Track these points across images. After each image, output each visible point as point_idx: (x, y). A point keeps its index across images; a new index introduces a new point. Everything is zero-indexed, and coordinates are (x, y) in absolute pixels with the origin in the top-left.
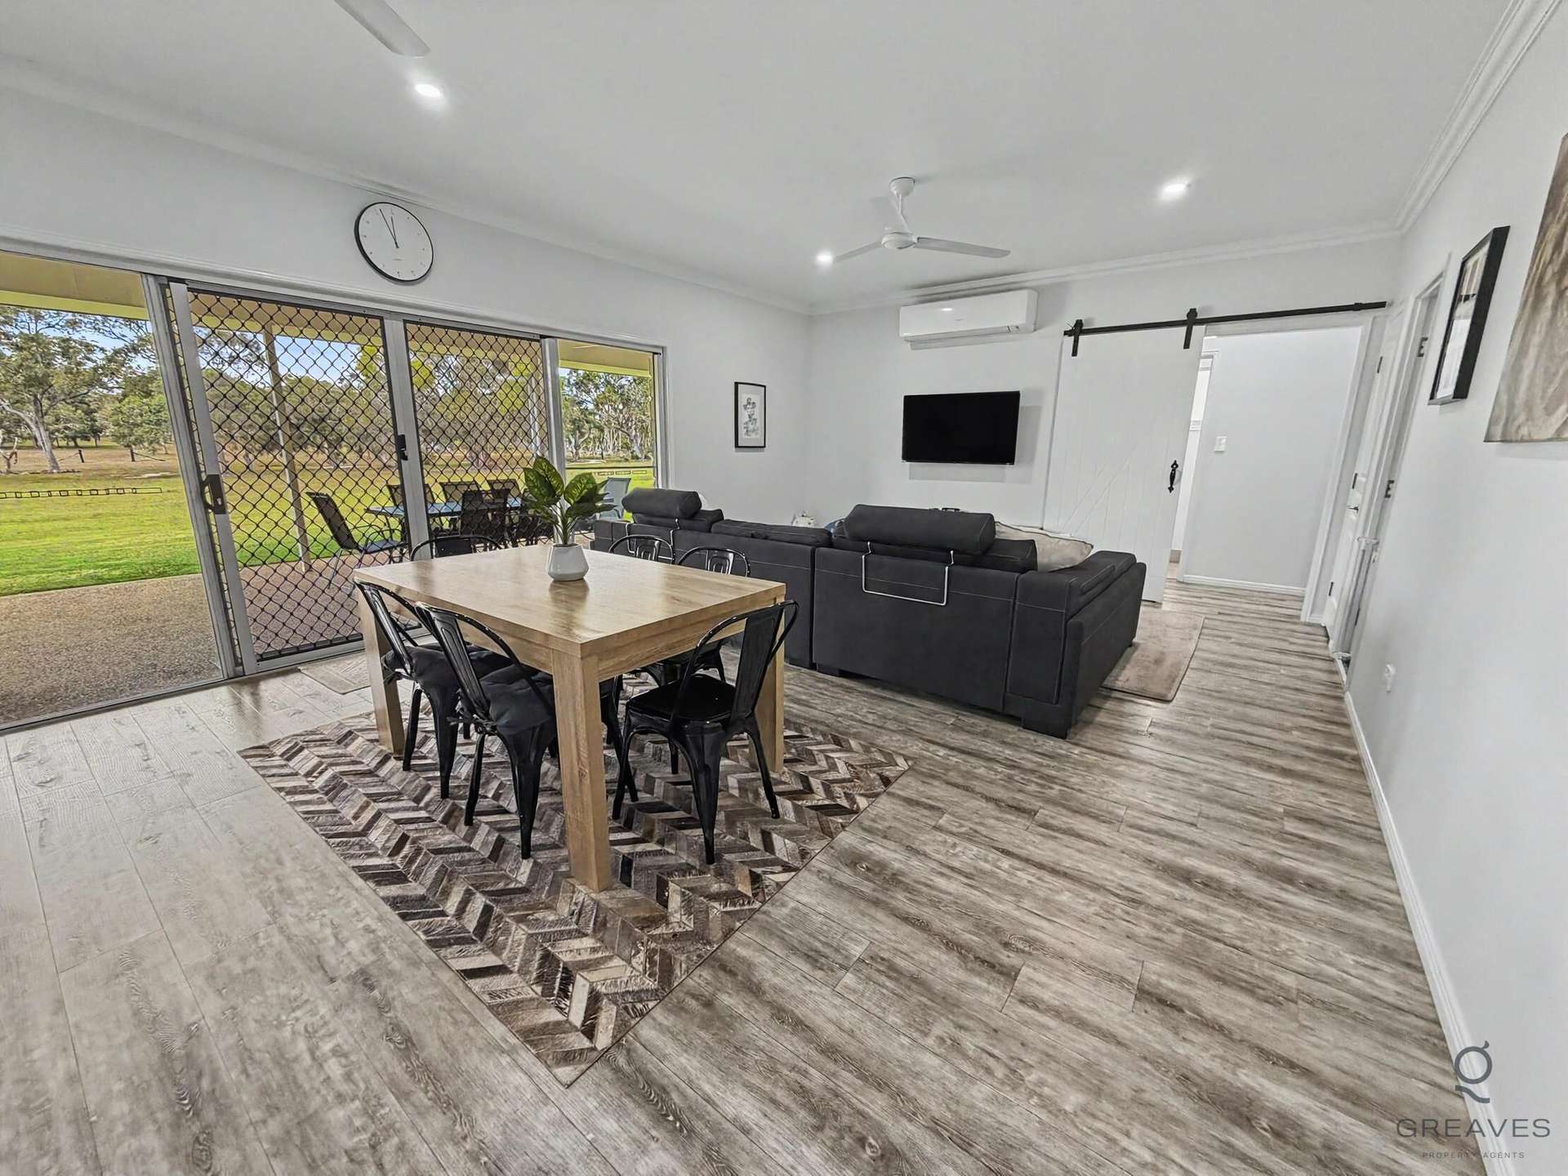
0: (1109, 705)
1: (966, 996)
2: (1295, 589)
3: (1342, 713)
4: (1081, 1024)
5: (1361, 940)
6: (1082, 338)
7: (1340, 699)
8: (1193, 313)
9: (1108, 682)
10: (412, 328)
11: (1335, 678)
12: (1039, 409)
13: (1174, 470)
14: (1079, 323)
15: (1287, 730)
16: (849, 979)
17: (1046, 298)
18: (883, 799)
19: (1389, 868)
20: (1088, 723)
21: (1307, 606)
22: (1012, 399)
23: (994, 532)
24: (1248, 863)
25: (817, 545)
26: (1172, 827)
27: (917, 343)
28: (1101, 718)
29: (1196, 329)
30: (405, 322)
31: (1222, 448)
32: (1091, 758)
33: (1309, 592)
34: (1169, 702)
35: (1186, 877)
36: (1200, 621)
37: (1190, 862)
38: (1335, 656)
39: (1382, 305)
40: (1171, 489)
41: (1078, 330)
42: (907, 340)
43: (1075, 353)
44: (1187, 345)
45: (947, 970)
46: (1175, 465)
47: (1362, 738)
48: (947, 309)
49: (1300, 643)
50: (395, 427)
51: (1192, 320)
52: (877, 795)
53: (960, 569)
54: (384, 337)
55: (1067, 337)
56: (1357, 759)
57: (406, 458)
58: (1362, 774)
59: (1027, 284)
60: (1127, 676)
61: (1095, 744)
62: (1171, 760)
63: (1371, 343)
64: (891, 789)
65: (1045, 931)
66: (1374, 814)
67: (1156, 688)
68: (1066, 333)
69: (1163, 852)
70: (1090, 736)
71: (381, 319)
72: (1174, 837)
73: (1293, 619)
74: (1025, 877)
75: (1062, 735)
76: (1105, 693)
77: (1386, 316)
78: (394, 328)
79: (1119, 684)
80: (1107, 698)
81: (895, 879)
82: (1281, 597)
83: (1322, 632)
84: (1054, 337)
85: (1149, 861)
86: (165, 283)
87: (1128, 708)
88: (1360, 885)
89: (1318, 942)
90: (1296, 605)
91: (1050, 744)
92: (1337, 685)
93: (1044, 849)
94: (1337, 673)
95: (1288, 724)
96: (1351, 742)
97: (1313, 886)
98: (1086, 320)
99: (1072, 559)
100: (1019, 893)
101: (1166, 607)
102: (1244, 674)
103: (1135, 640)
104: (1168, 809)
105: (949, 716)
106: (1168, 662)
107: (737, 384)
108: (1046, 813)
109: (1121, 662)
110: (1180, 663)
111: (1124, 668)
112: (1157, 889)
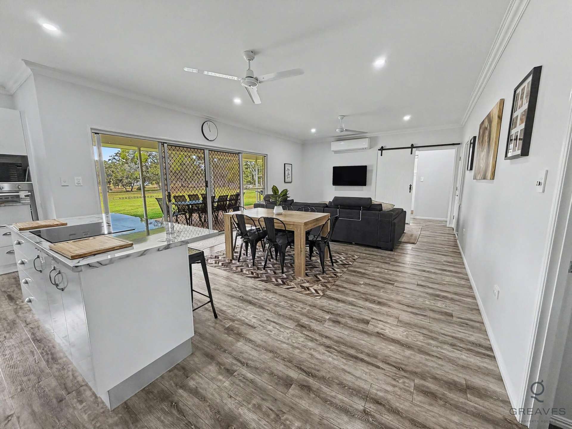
0: (401, 245)
1: (385, 287)
2: (444, 219)
3: (457, 244)
4: (408, 289)
5: (459, 277)
6: (383, 151)
7: (457, 242)
8: (412, 145)
9: (400, 240)
10: (210, 152)
11: (456, 238)
12: (372, 170)
13: (410, 187)
14: (382, 147)
15: (444, 248)
16: (362, 286)
17: (373, 141)
18: (355, 262)
19: (465, 268)
20: (397, 248)
21: (448, 223)
22: (365, 167)
23: (372, 202)
24: (436, 269)
25: (324, 207)
26: (420, 264)
27: (336, 152)
28: (400, 247)
29: (413, 149)
30: (209, 150)
31: (422, 180)
32: (400, 254)
33: (448, 219)
34: (415, 244)
35: (424, 271)
36: (421, 227)
37: (425, 269)
38: (455, 233)
39: (459, 144)
40: (410, 192)
41: (382, 149)
42: (333, 151)
43: (381, 155)
44: (411, 154)
45: (381, 284)
46: (410, 186)
47: (461, 249)
48: (342, 143)
49: (447, 232)
50: (205, 179)
51: (412, 147)
52: (353, 262)
53: (364, 211)
54: (204, 155)
55: (379, 151)
56: (460, 253)
57: (207, 187)
58: (461, 255)
59: (367, 136)
60: (404, 239)
61: (399, 252)
62: (418, 254)
63: (458, 153)
64: (356, 261)
65: (398, 279)
66: (463, 260)
67: (412, 241)
68: (379, 150)
69: (419, 268)
70: (399, 251)
71: (204, 150)
72: (420, 266)
73: (445, 226)
74: (391, 272)
75: (392, 250)
76: (399, 243)
77: (461, 147)
78: (207, 152)
79: (403, 240)
80: (401, 244)
81: (364, 274)
82: (442, 221)
83: (452, 229)
84: (375, 151)
85: (416, 269)
86: (163, 144)
87: (405, 245)
88: (459, 270)
89: (451, 278)
90: (445, 223)
91: (389, 252)
92: (456, 240)
93: (394, 268)
94: (456, 237)
95: (444, 247)
96: (459, 250)
97: (449, 271)
98: (384, 147)
99: (390, 209)
100: (390, 275)
101: (411, 224)
102: (433, 238)
103: (404, 232)
104: (419, 262)
105: (364, 248)
106: (414, 236)
107: (285, 164)
108: (391, 263)
109: (402, 236)
110: (417, 237)
111: (403, 238)
112: (418, 273)
